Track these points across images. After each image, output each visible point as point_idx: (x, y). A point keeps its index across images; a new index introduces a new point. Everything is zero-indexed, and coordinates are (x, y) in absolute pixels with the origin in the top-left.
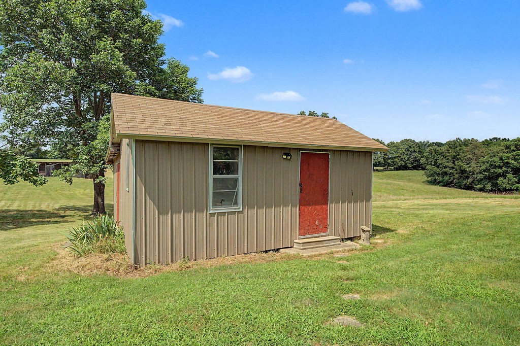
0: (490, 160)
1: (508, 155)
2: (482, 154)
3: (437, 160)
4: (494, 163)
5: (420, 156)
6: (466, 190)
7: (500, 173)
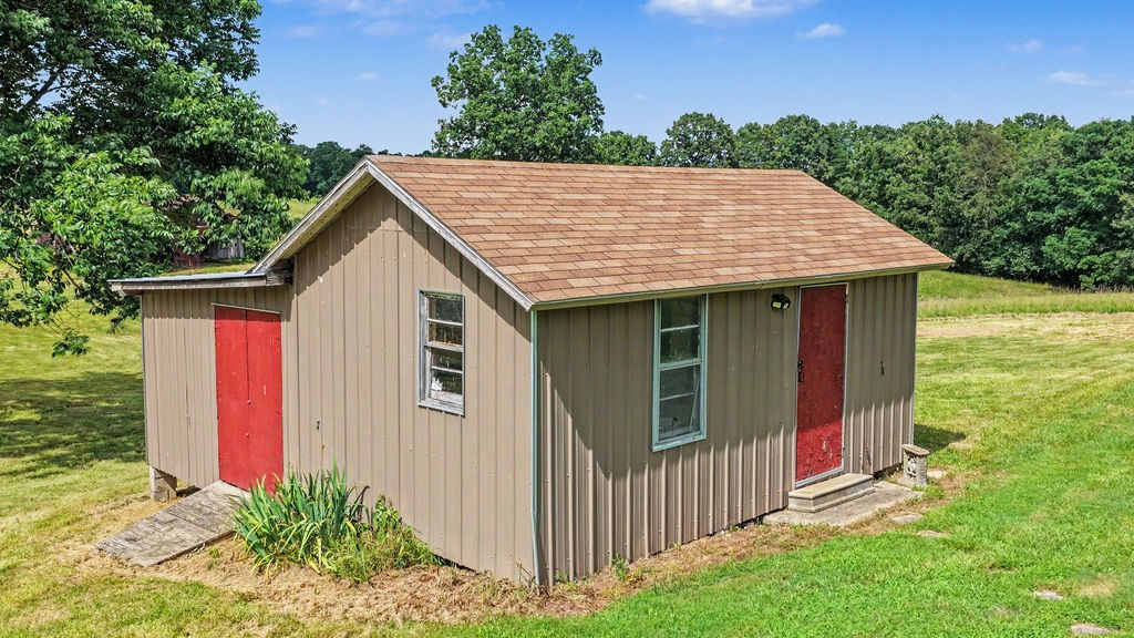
0: (1026, 185)
1: (1069, 171)
2: (1005, 167)
3: (884, 183)
4: (1035, 193)
5: (831, 168)
6: (962, 272)
7: (1048, 225)
